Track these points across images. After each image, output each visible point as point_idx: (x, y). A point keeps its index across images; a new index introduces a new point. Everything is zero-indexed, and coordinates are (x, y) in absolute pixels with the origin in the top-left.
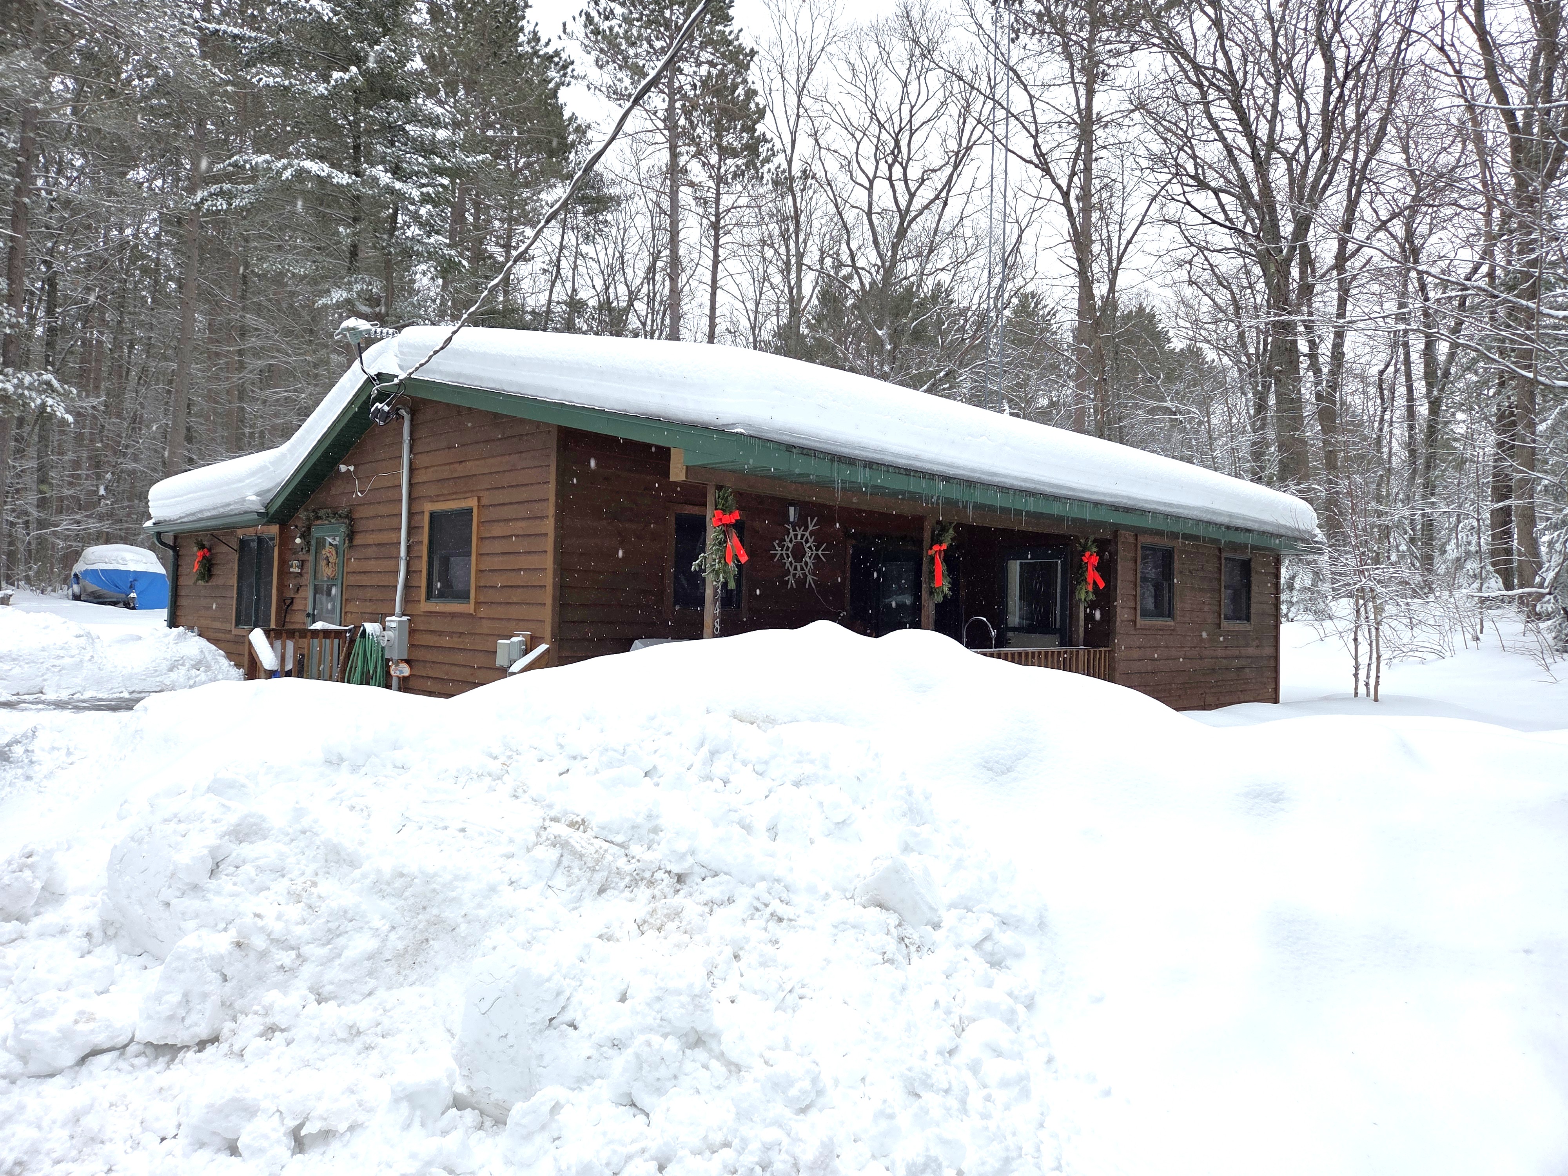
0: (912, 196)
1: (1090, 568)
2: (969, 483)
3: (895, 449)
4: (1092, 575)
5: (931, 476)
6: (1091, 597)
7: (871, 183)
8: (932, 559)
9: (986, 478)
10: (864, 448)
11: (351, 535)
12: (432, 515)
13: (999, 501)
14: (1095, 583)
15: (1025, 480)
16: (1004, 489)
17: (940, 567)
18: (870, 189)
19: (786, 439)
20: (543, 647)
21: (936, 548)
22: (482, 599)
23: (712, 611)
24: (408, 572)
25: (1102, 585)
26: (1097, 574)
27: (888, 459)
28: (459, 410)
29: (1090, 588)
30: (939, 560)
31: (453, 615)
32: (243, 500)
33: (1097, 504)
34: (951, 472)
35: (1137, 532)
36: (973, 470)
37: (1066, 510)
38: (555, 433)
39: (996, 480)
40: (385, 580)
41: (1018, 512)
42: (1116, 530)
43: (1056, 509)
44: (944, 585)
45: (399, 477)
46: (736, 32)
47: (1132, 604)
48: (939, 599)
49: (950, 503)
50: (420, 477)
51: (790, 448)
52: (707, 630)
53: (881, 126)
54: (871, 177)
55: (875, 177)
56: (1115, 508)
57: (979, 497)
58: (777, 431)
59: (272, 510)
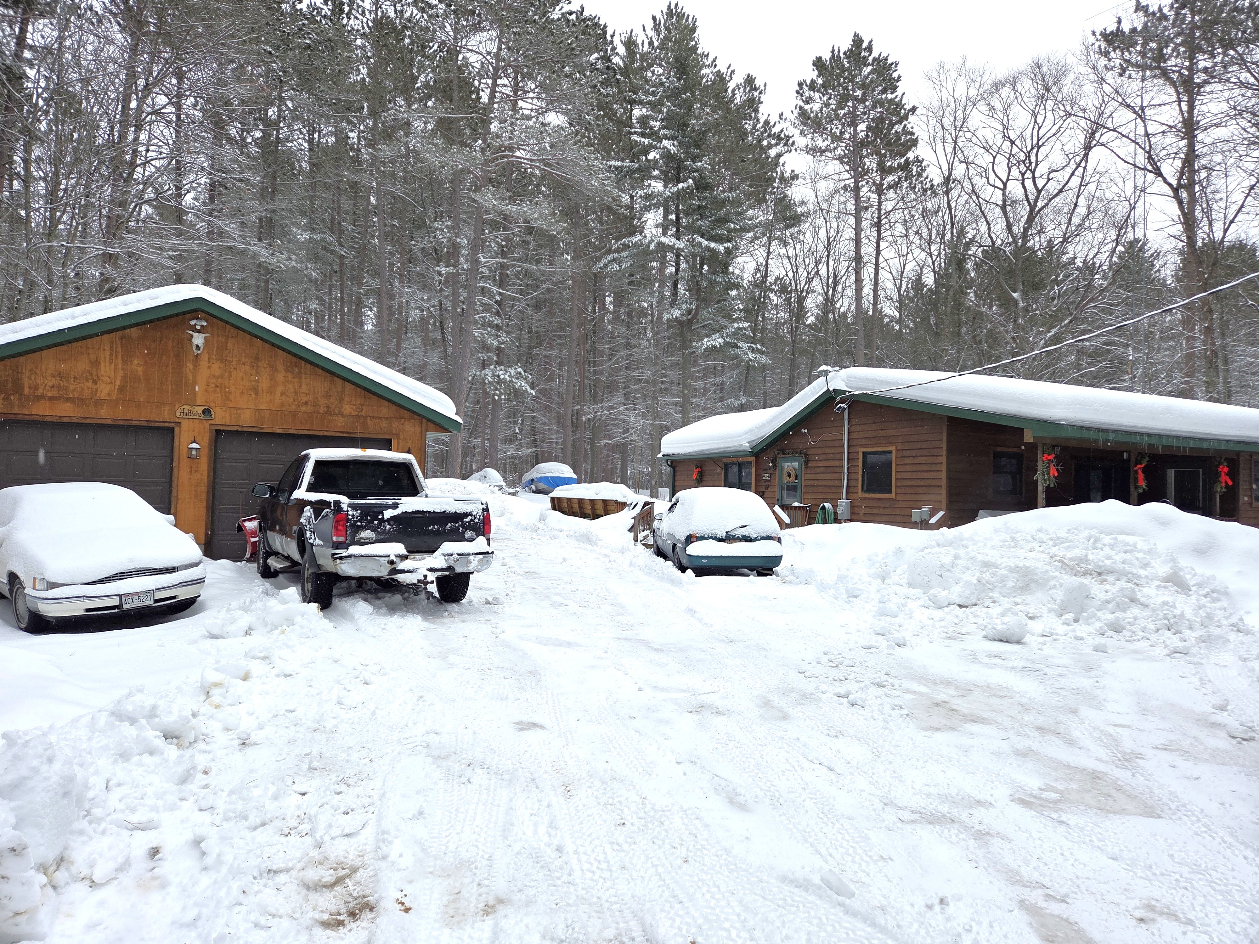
0: (1039, 191)
1: (1223, 474)
2: (1160, 436)
3: (1126, 423)
4: (1224, 479)
5: (1141, 434)
6: (1224, 490)
7: (1005, 184)
8: (1136, 472)
9: (1168, 433)
10: (1112, 425)
11: (806, 462)
12: (863, 453)
13: (1175, 443)
14: (1226, 482)
15: (1189, 432)
16: (1178, 438)
17: (1141, 476)
18: (1004, 190)
19: (1081, 424)
20: (942, 513)
21: (1139, 466)
22: (899, 492)
23: (1041, 497)
24: (848, 480)
25: (1230, 483)
26: (1228, 477)
27: (1123, 428)
28: (881, 406)
29: (1223, 485)
30: (1140, 471)
31: (879, 499)
32: (741, 445)
33: (1228, 441)
34: (1152, 432)
35: (1251, 454)
36: (1162, 430)
37: (1211, 445)
38: (946, 419)
39: (1174, 433)
40: (837, 483)
41: (1185, 448)
42: (1238, 453)
43: (1205, 445)
44: (1143, 484)
45: (842, 435)
46: (900, 96)
47: (1249, 493)
48: (1141, 491)
49: (1151, 446)
50: (854, 436)
51: (1082, 428)
52: (1039, 505)
53: (1012, 143)
54: (1005, 181)
55: (1008, 180)
56: (1239, 442)
57: (1165, 442)
58: (1077, 421)
59: (756, 451)
